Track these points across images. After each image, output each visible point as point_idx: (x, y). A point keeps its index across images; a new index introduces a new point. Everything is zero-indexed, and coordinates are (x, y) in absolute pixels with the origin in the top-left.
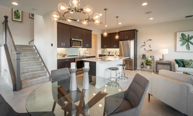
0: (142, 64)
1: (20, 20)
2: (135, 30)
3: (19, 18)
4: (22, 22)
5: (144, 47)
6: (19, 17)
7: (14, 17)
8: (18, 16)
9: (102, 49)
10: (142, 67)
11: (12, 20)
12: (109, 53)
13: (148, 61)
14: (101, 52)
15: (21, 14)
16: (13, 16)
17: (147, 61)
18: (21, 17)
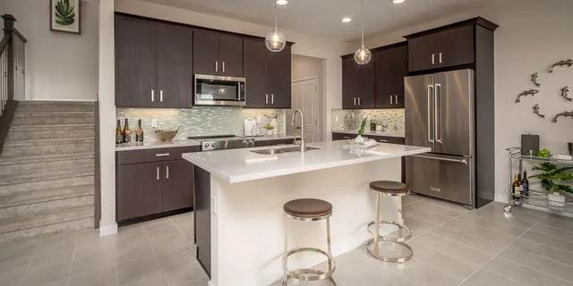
0: (522, 180)
1: (74, 27)
2: (473, 22)
3: (72, 21)
4: (79, 33)
5: (528, 101)
6: (70, 21)
7: (57, 22)
8: (69, 18)
9: (346, 112)
10: (517, 193)
11: (52, 30)
12: (373, 127)
13: (552, 167)
14: (342, 124)
15: (76, 11)
16: (54, 18)
17: (547, 166)
18: (76, 18)
